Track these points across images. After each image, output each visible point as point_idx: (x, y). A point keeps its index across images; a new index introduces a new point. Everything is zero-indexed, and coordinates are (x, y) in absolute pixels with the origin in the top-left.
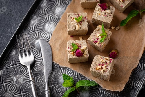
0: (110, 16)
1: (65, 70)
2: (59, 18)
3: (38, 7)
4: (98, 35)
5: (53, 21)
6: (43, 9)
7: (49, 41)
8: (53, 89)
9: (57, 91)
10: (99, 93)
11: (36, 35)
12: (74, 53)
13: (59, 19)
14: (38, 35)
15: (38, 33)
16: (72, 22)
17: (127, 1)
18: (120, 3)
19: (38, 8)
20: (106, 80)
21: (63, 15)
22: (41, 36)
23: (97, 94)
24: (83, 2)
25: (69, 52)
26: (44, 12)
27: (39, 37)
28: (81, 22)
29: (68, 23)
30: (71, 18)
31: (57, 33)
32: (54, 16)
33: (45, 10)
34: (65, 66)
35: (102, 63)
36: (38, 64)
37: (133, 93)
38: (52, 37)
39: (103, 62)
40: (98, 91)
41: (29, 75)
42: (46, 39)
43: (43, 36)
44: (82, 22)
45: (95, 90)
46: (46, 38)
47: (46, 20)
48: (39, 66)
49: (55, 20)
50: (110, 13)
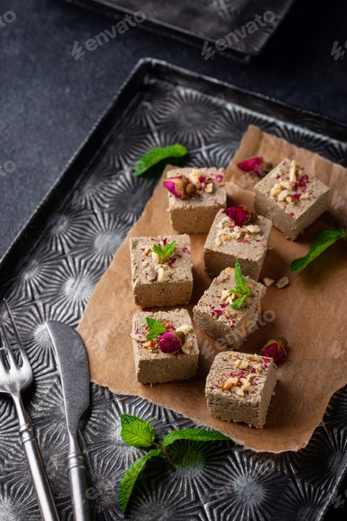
0: (257, 241)
1: (127, 405)
2: (106, 260)
3: (41, 236)
4: (225, 293)
5: (88, 270)
6: (58, 241)
7: (76, 325)
8: (92, 461)
9: (104, 465)
10: (233, 463)
11: (36, 312)
12: (152, 345)
13: (106, 264)
14: (42, 311)
15: (44, 305)
16: (146, 262)
17: (307, 201)
18: (285, 207)
19: (42, 239)
20: (253, 427)
21: (116, 253)
22: (52, 313)
23: (230, 468)
24: (176, 207)
25: (138, 342)
26: (60, 248)
27: (47, 314)
28: (173, 260)
29: (132, 264)
30: (143, 250)
31: (100, 303)
32: (91, 258)
33: (64, 241)
34: (127, 393)
35: (239, 371)
36: (44, 390)
37: (338, 459)
38: (85, 316)
39: (241, 367)
40: (231, 460)
41: (17, 424)
42: (68, 321)
43: (58, 312)
44: (176, 261)
45: (222, 457)
46: (68, 319)
47: (67, 268)
48: (48, 396)
49: (93, 267)
50: (258, 233)
